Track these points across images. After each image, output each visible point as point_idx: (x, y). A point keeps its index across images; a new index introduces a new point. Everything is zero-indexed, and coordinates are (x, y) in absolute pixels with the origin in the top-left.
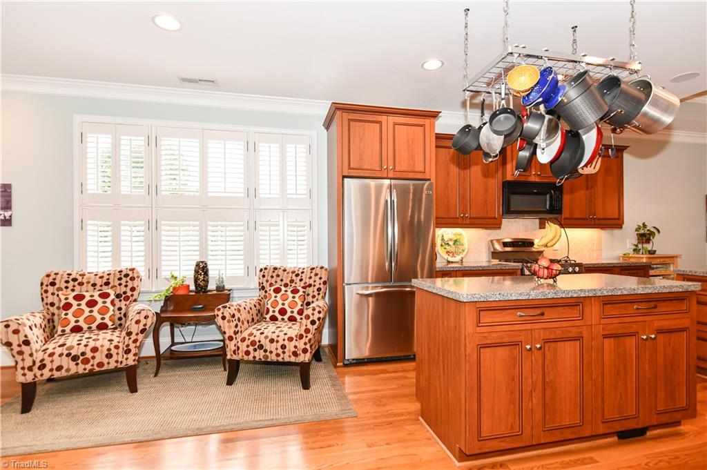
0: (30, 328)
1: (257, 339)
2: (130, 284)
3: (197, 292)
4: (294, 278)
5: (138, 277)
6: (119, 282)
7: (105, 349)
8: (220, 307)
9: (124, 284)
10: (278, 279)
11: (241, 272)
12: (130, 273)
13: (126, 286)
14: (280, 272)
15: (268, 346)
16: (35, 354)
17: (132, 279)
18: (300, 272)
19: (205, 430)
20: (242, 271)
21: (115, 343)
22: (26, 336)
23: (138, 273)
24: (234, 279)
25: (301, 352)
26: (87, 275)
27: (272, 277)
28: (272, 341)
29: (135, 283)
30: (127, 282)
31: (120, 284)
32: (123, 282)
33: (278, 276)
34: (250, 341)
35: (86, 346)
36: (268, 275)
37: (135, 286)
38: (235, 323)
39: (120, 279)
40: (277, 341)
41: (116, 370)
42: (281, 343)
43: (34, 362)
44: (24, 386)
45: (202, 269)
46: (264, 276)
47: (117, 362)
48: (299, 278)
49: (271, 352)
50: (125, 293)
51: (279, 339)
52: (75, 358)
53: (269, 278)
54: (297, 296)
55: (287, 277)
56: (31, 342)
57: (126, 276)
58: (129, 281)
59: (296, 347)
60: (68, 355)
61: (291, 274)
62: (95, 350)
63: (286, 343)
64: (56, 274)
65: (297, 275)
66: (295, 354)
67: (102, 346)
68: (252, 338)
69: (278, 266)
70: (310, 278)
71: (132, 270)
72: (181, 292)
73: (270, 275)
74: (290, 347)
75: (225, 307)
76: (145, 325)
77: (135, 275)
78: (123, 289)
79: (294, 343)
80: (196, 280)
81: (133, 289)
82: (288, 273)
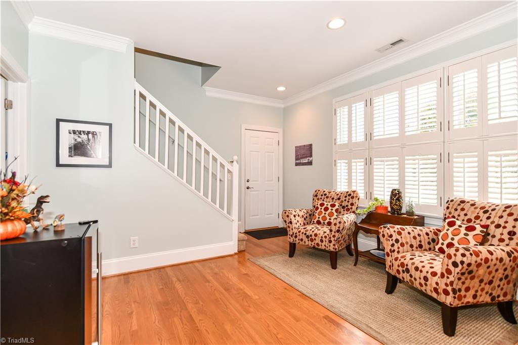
0: (295, 216)
1: (405, 262)
2: (351, 201)
3: (393, 213)
4: (481, 214)
5: (356, 197)
6: (345, 198)
7: (320, 236)
8: (382, 226)
9: (347, 200)
10: (462, 213)
11: (434, 201)
12: (352, 194)
13: (348, 202)
14: (467, 206)
15: (413, 272)
16: (294, 229)
17: (353, 198)
18: (490, 209)
19: (334, 309)
20: (436, 201)
21: (326, 234)
22: (291, 219)
23: (357, 194)
24: (428, 207)
25: (442, 292)
26: (332, 193)
27: (456, 210)
28: (417, 269)
29: (354, 200)
30: (349, 199)
31: (345, 200)
32: (347, 199)
33: (463, 209)
34: (400, 262)
35: (313, 232)
36: (452, 208)
37: (354, 203)
38: (391, 242)
39: (346, 197)
40: (421, 271)
41: (324, 251)
42: (424, 274)
43: (293, 233)
44: (290, 244)
45: (396, 196)
46: (448, 208)
47: (325, 246)
48: (487, 215)
49: (415, 279)
50: (347, 206)
51: (423, 269)
52: (308, 237)
53: (453, 211)
54: (471, 234)
55: (473, 212)
56: (293, 223)
57: (350, 195)
58: (351, 199)
59: (437, 284)
60: (305, 234)
61: (479, 209)
62: (316, 235)
63: (429, 276)
64: (319, 191)
65: (486, 212)
66: (436, 290)
67: (319, 234)
68: (402, 260)
69: (467, 198)
70: (501, 217)
71: (354, 192)
72: (380, 211)
73: (455, 207)
74: (433, 281)
75: (385, 227)
76: (339, 227)
77: (355, 195)
78: (347, 203)
79: (436, 279)
80: (391, 203)
81: (352, 204)
82: (476, 208)
